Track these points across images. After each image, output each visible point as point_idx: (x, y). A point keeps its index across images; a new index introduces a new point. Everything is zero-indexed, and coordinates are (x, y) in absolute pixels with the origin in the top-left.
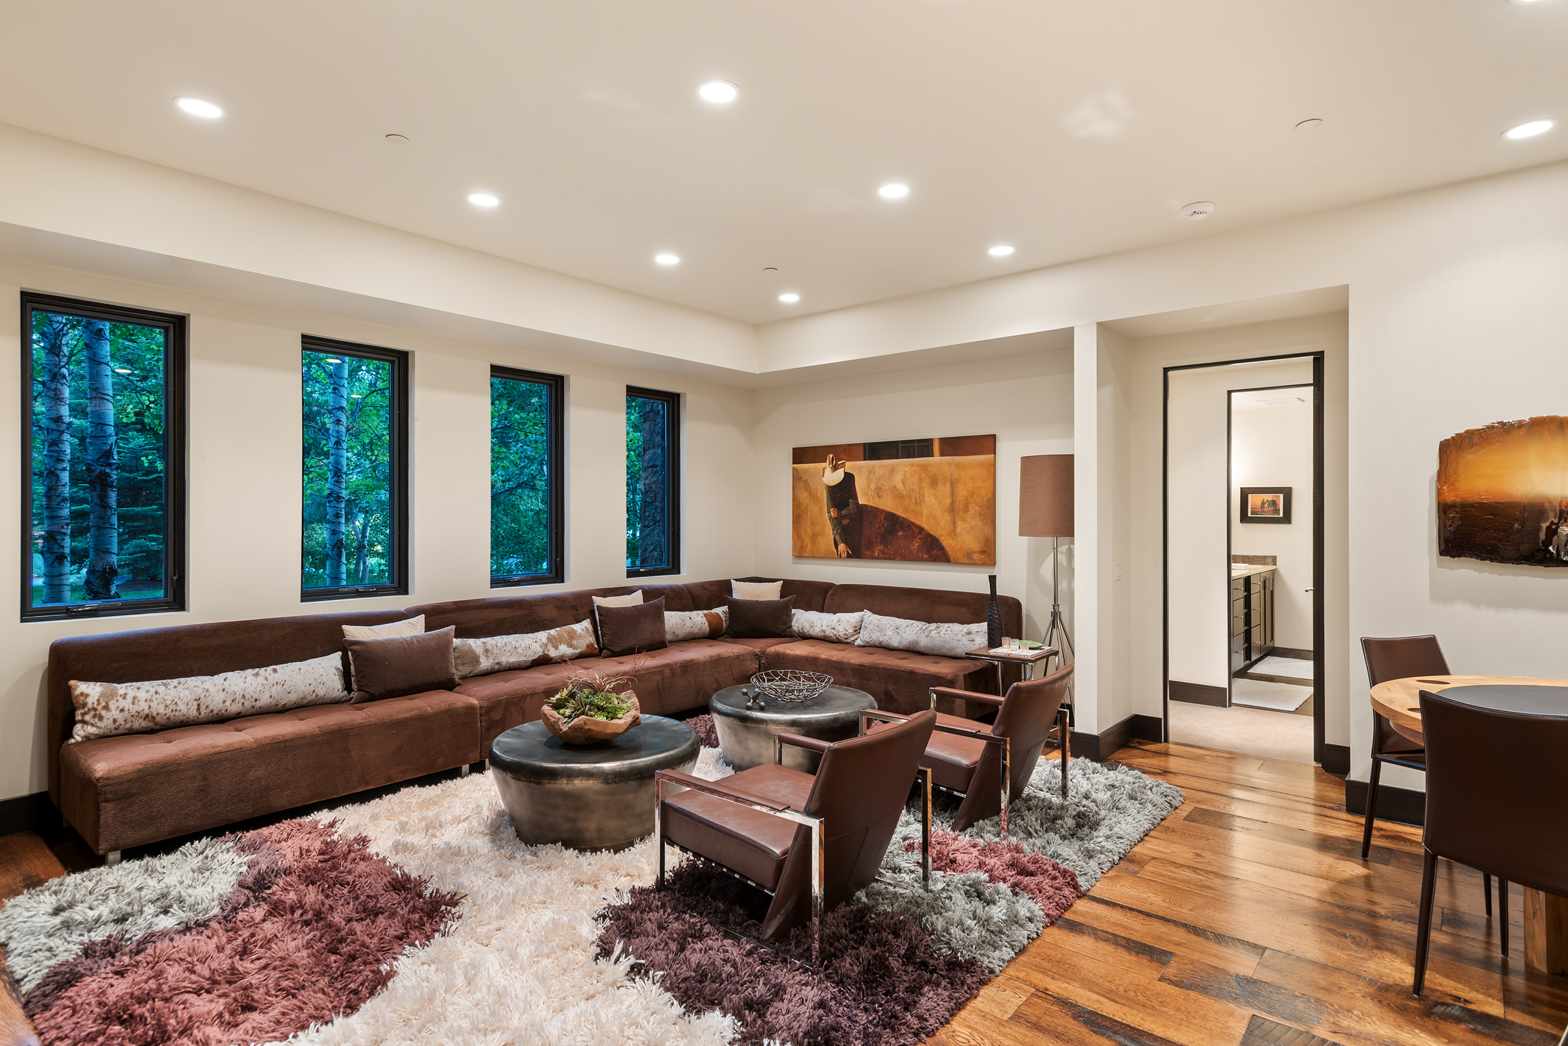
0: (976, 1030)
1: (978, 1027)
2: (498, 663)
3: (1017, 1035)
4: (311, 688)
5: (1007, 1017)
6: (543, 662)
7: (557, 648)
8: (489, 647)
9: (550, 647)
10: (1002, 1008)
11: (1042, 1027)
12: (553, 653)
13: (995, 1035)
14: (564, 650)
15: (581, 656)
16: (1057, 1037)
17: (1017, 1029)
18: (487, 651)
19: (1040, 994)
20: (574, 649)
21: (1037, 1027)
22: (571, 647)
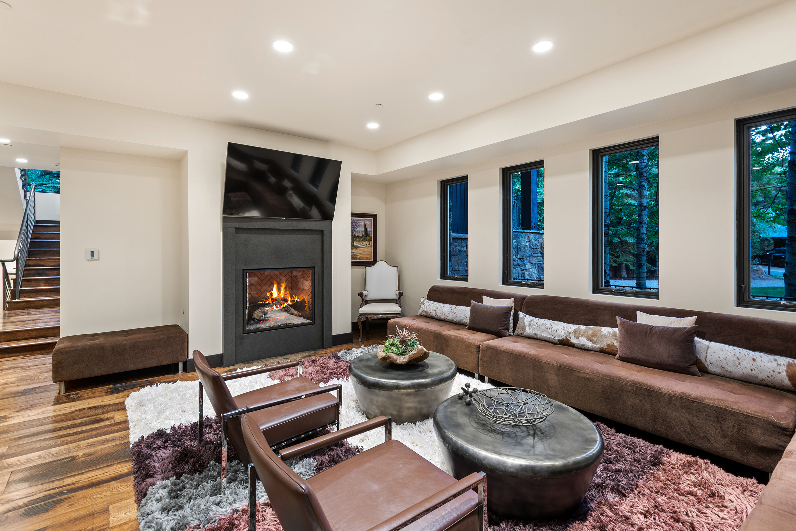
0: (118, 494)
1: (119, 495)
2: (535, 334)
3: (98, 506)
4: (462, 318)
5: (111, 507)
6: (565, 343)
7: (577, 338)
8: (532, 323)
9: (572, 336)
10: (117, 507)
11: (88, 516)
12: (574, 341)
13: (108, 498)
14: (583, 341)
15: (602, 351)
16: (76, 519)
17: (101, 507)
18: (530, 325)
19: (105, 527)
20: (594, 343)
21: (92, 515)
22: (591, 341)
